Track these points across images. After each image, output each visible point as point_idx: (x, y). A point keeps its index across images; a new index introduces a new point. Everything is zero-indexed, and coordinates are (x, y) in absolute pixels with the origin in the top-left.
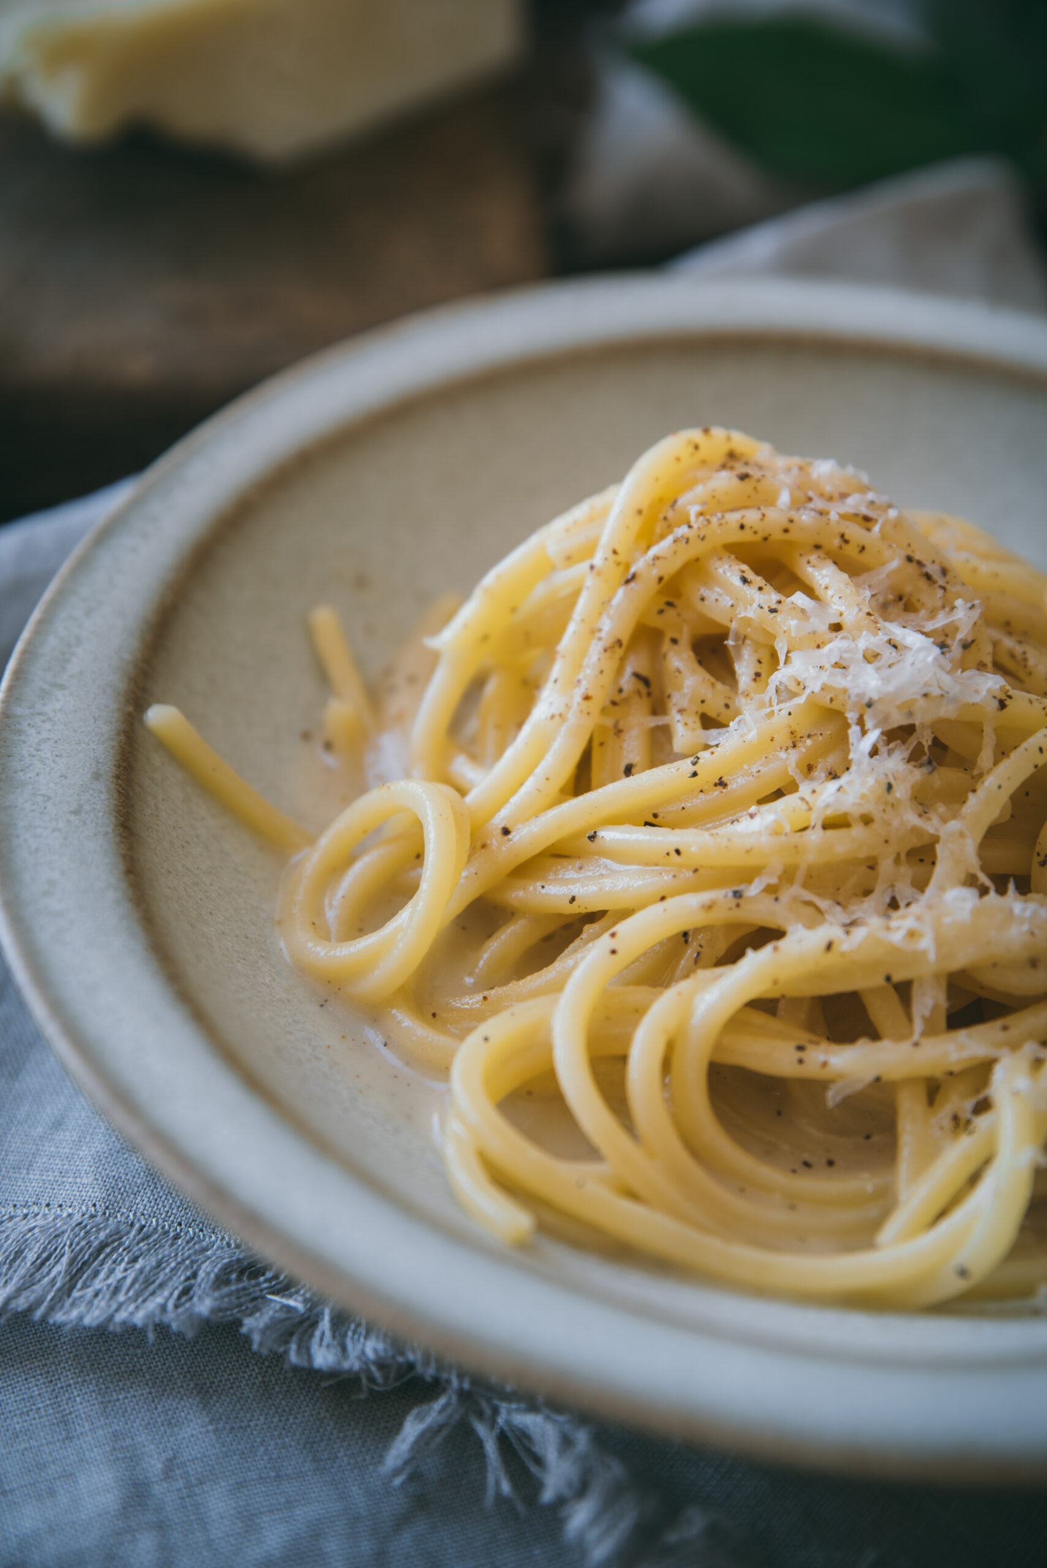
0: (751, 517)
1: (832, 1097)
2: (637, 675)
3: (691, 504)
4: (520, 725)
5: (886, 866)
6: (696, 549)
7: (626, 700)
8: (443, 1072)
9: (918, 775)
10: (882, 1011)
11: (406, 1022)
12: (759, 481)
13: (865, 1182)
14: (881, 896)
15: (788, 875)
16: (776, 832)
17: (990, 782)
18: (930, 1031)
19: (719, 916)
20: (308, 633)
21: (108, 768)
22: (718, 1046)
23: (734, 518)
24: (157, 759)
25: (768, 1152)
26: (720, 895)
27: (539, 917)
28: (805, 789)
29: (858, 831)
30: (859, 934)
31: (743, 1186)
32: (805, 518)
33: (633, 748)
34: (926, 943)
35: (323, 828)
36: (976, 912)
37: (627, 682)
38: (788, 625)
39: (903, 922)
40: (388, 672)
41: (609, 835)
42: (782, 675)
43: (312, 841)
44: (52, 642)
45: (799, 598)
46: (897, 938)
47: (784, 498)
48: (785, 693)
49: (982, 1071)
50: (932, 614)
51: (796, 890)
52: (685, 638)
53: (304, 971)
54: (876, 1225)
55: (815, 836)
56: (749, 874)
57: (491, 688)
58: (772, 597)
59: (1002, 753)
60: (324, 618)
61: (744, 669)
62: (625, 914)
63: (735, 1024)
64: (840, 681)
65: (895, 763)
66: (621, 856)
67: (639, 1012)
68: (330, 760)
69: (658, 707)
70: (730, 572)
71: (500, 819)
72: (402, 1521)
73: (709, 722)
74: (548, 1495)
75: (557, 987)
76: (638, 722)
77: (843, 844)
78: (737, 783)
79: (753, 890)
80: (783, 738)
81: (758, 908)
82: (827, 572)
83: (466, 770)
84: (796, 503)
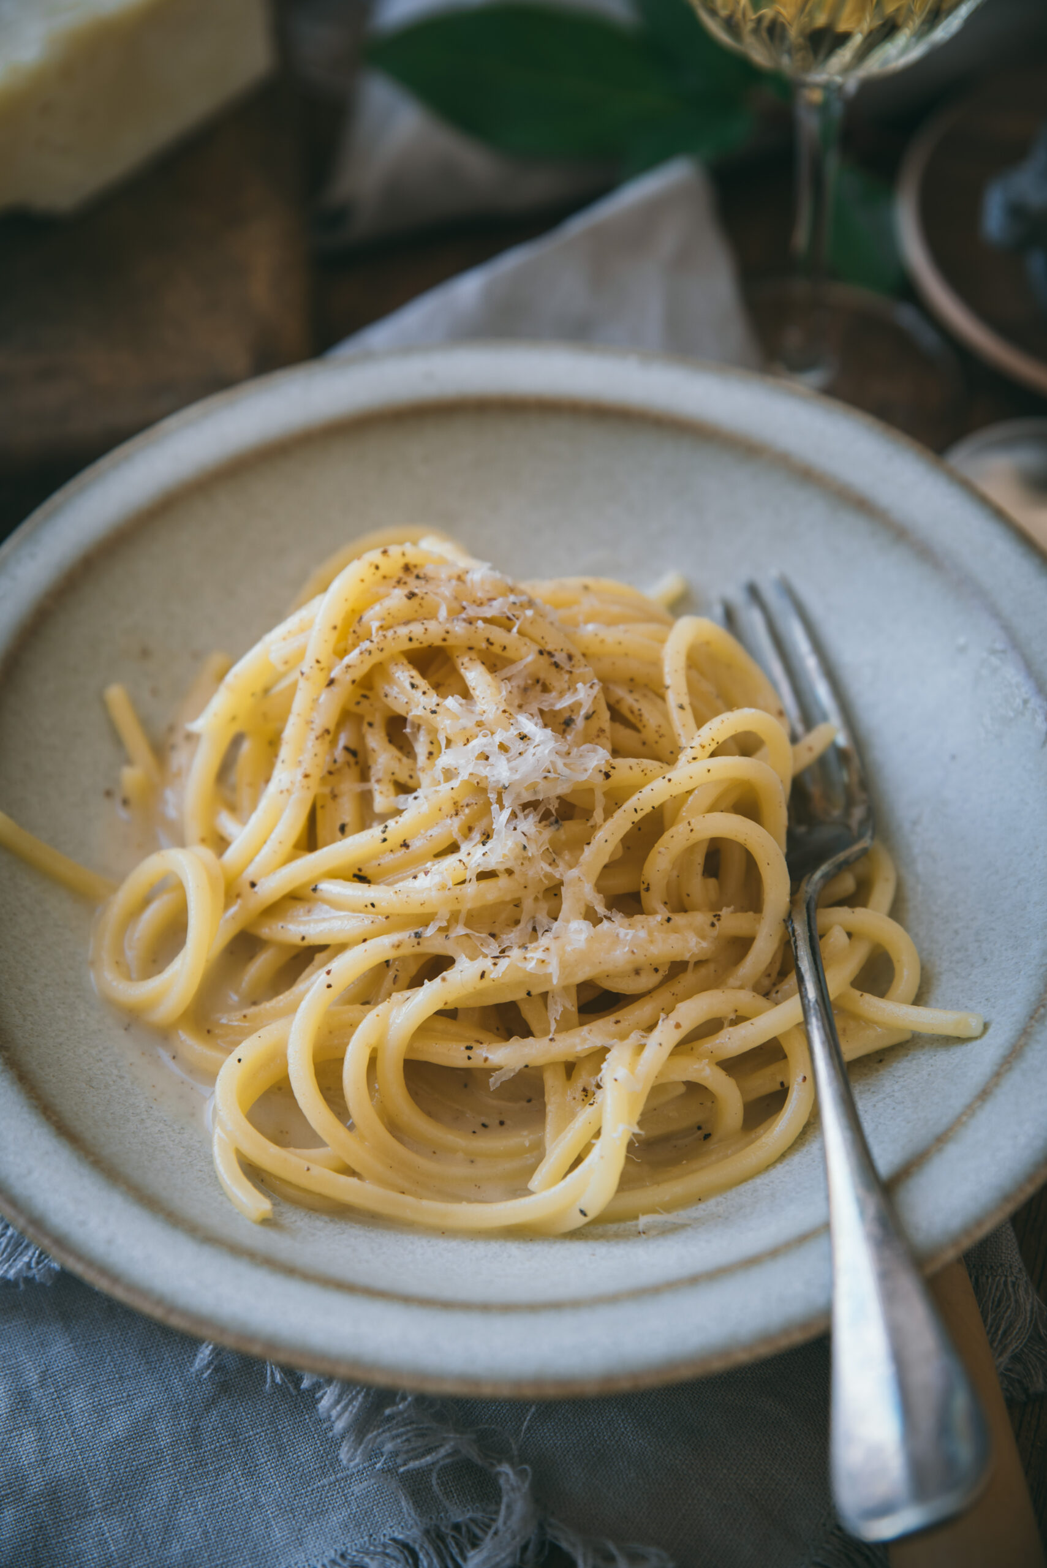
0: (416, 629)
1: (494, 1082)
2: (347, 749)
3: (373, 618)
4: (267, 781)
5: (528, 904)
6: (377, 657)
7: (339, 770)
8: (211, 1077)
9: (547, 834)
10: (529, 1014)
11: (187, 1039)
12: (422, 598)
13: (523, 1138)
14: (525, 926)
15: (454, 917)
16: (443, 887)
17: (600, 836)
18: (565, 1026)
19: (405, 951)
20: (104, 704)
22: (410, 1047)
23: (403, 631)
25: (455, 1120)
26: (404, 936)
27: (284, 947)
28: (465, 848)
29: (503, 881)
30: (504, 963)
31: (435, 1151)
32: (459, 628)
33: (347, 810)
34: (553, 968)
35: (122, 878)
36: (590, 940)
37: (339, 753)
38: (445, 725)
39: (535, 954)
40: (171, 729)
41: (330, 888)
42: (446, 759)
43: (114, 889)
45: (452, 702)
46: (531, 966)
47: (443, 613)
48: (449, 774)
49: (600, 1054)
50: (561, 694)
51: (460, 930)
52: (378, 720)
53: (109, 1003)
54: (532, 1170)
55: (471, 889)
56: (425, 920)
57: (246, 747)
58: (433, 699)
59: (608, 814)
60: (116, 694)
61: (421, 748)
62: (342, 947)
63: (424, 1030)
64: (484, 770)
65: (529, 824)
66: (336, 905)
67: (353, 1026)
68: (123, 814)
69: (364, 775)
70: (404, 675)
71: (250, 873)
72: (211, 1403)
73: (404, 788)
74: (306, 1384)
75: (292, 1009)
76: (349, 787)
77: (492, 891)
78: (416, 844)
79: (430, 932)
80: (448, 808)
81: (434, 943)
82: (475, 675)
83: (227, 824)
84: (453, 615)
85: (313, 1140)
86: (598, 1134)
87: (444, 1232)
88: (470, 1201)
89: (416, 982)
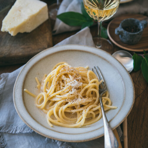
0: (64, 72)
1: (73, 114)
2: (58, 83)
3: (60, 71)
4: (51, 86)
5: (75, 97)
6: (61, 74)
8: (47, 114)
9: (77, 91)
10: (76, 107)
11: (44, 110)
12: (65, 69)
13: (75, 119)
14: (75, 99)
15: (69, 98)
16: (67, 96)
17: (82, 91)
18: (79, 108)
19: (64, 102)
20: (35, 79)
21: (22, 95)
22: (65, 111)
23: (63, 72)
24: (25, 93)
25: (69, 117)
26: (64, 100)
27: (52, 101)
28: (69, 92)
29: (73, 95)
30: (73, 103)
31: (67, 120)
32: (68, 72)
33: (58, 89)
34: (78, 103)
35: (37, 95)
36: (81, 100)
37: (57, 83)
38: (67, 81)
39: (76, 102)
40: (41, 81)
41: (57, 96)
42: (68, 84)
43: (37, 96)
44: (17, 85)
45: (68, 79)
46: (76, 103)
47: (67, 70)
48: (68, 85)
49: (82, 111)
50: (78, 78)
51: (69, 100)
52: (61, 80)
53: (37, 107)
54: (76, 122)
55: (70, 96)
56: (66, 99)
57: (49, 83)
58: (66, 78)
59: (83, 89)
60: (36, 78)
61: (65, 83)
62: (58, 101)
63: (66, 109)
64: (71, 85)
65: (75, 90)
66: (58, 97)
67: (59, 109)
68: (37, 89)
69: (60, 85)
70: (63, 76)
71: (49, 95)
72: (47, 143)
73: (64, 87)
74: (56, 142)
75: (54, 107)
76: (58, 86)
77: (72, 96)
78: (65, 92)
79: (66, 100)
80: (68, 88)
81: (67, 101)
82: (70, 76)
83: (47, 90)
84: (68, 71)
85: (56, 119)
86: (82, 118)
87: (68, 127)
88: (71, 124)
89: (65, 104)
